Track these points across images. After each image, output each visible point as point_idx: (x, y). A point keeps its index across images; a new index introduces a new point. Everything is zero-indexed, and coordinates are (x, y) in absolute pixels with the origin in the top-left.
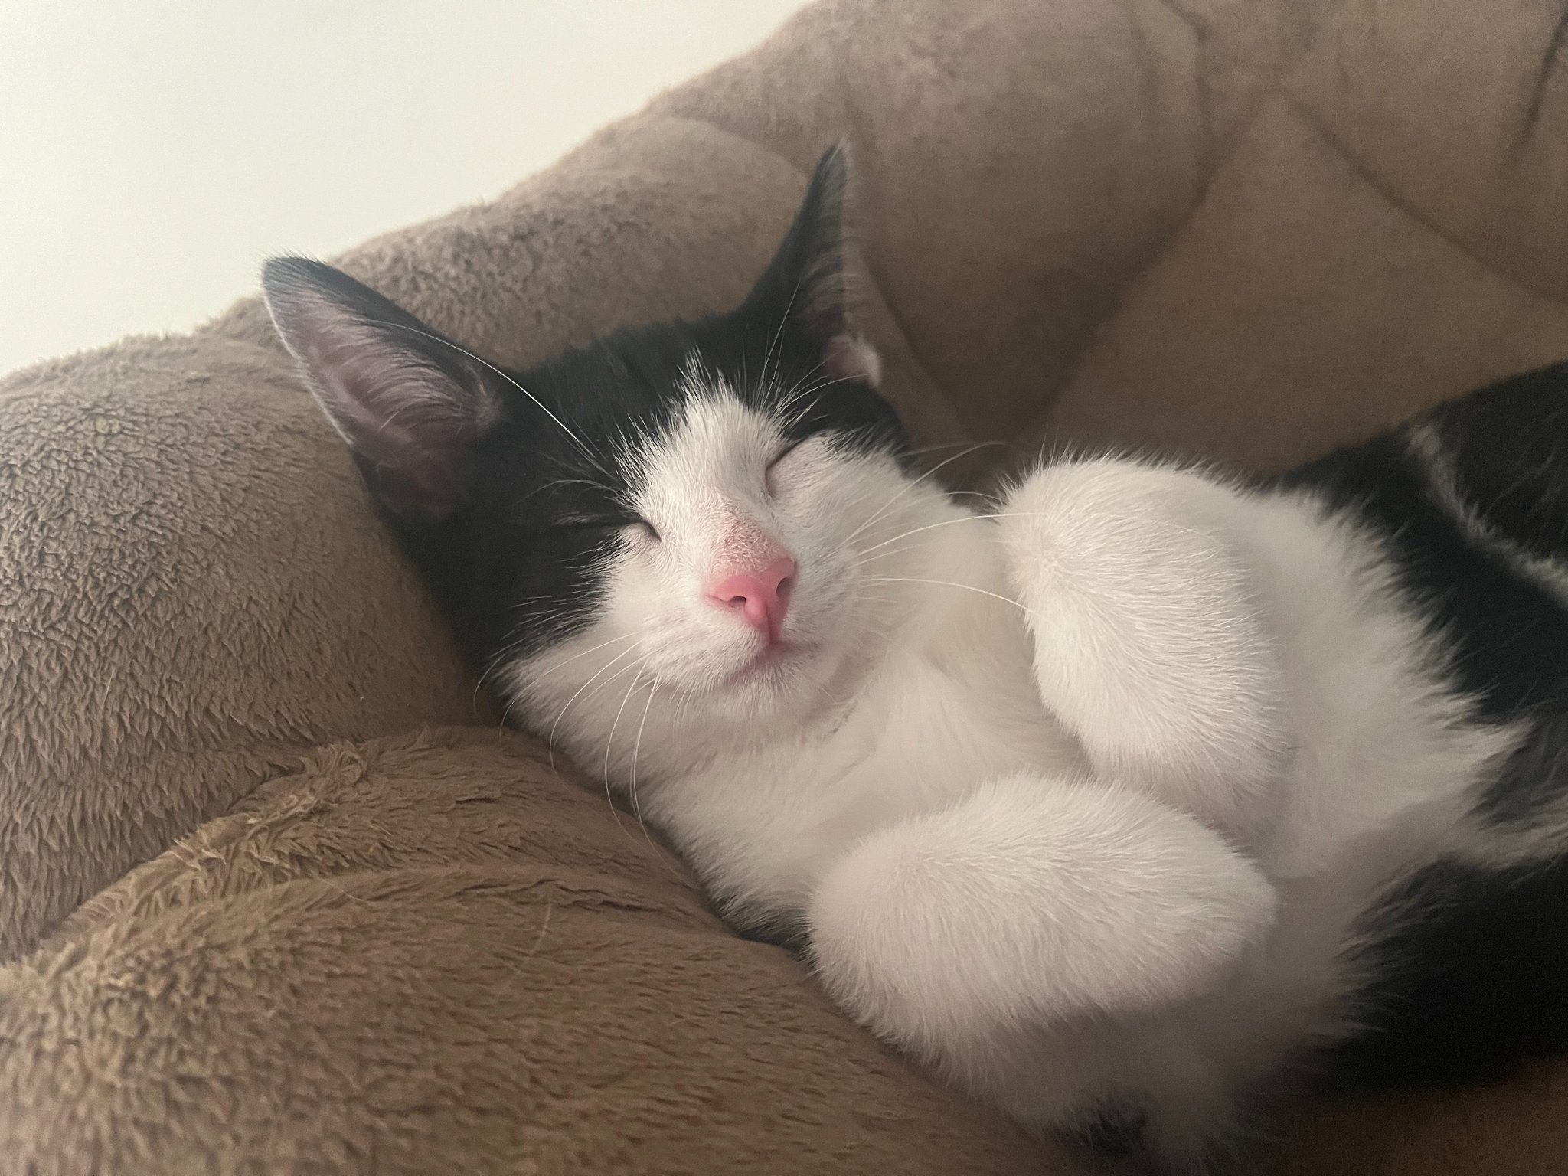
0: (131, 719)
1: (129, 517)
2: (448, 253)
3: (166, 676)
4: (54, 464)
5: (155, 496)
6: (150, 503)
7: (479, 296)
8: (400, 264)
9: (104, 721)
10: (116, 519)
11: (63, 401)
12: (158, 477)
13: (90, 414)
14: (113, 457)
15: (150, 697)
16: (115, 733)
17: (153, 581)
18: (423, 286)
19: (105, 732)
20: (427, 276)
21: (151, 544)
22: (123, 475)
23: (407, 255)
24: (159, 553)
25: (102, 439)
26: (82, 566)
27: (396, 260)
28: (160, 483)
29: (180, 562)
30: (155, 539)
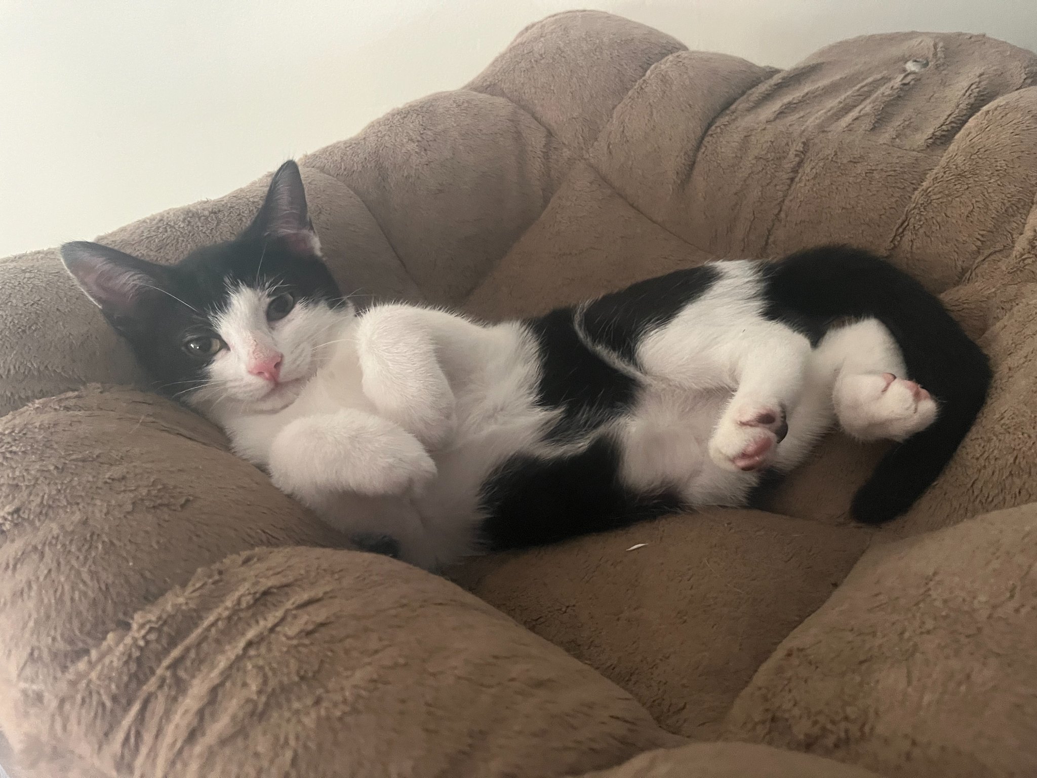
0: (19, 367)
1: (30, 304)
2: (181, 218)
3: (33, 355)
4: (6, 287)
5: (42, 298)
6: (39, 300)
7: (191, 235)
8: (162, 222)
9: (9, 366)
10: (25, 305)
11: (15, 267)
12: (44, 292)
13: (24, 271)
14: (29, 285)
15: (27, 360)
16: (12, 372)
17: (35, 325)
18: (169, 230)
19: (9, 371)
20: (171, 227)
21: (36, 313)
22: (31, 291)
23: (165, 218)
24: (39, 317)
25: (26, 279)
26: (10, 319)
27: (161, 220)
28: (44, 294)
29: (46, 320)
30: (38, 312)
